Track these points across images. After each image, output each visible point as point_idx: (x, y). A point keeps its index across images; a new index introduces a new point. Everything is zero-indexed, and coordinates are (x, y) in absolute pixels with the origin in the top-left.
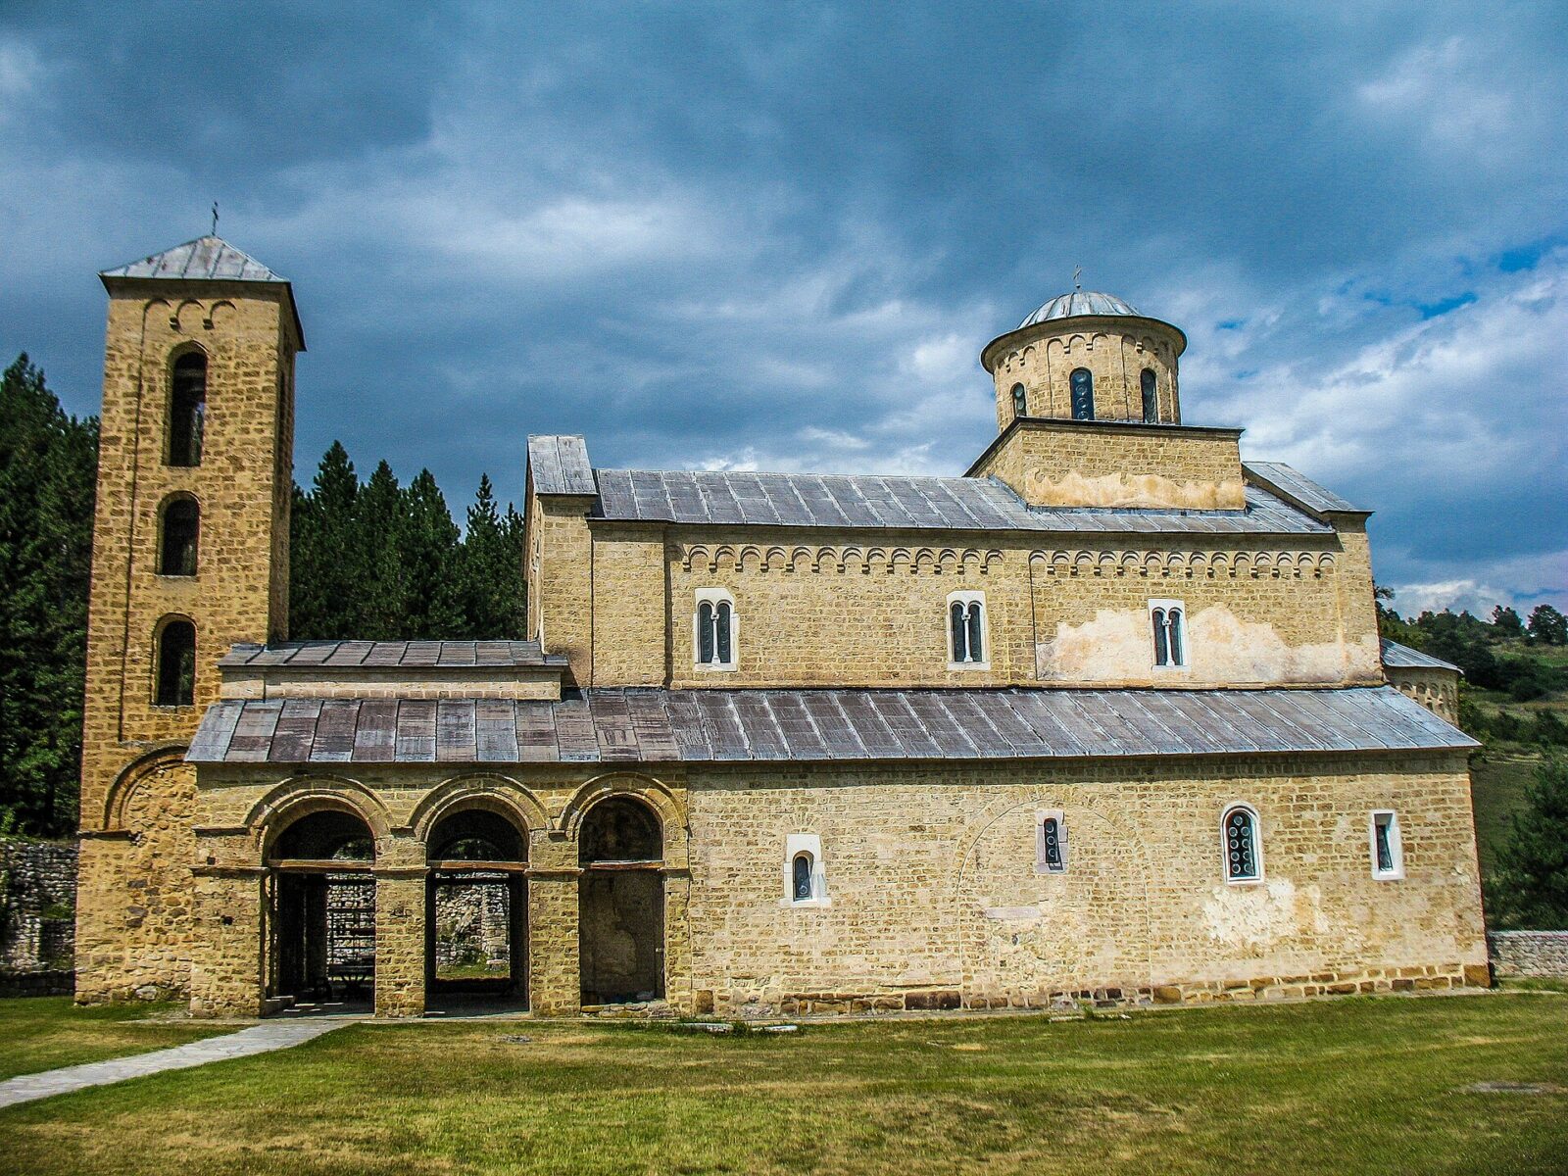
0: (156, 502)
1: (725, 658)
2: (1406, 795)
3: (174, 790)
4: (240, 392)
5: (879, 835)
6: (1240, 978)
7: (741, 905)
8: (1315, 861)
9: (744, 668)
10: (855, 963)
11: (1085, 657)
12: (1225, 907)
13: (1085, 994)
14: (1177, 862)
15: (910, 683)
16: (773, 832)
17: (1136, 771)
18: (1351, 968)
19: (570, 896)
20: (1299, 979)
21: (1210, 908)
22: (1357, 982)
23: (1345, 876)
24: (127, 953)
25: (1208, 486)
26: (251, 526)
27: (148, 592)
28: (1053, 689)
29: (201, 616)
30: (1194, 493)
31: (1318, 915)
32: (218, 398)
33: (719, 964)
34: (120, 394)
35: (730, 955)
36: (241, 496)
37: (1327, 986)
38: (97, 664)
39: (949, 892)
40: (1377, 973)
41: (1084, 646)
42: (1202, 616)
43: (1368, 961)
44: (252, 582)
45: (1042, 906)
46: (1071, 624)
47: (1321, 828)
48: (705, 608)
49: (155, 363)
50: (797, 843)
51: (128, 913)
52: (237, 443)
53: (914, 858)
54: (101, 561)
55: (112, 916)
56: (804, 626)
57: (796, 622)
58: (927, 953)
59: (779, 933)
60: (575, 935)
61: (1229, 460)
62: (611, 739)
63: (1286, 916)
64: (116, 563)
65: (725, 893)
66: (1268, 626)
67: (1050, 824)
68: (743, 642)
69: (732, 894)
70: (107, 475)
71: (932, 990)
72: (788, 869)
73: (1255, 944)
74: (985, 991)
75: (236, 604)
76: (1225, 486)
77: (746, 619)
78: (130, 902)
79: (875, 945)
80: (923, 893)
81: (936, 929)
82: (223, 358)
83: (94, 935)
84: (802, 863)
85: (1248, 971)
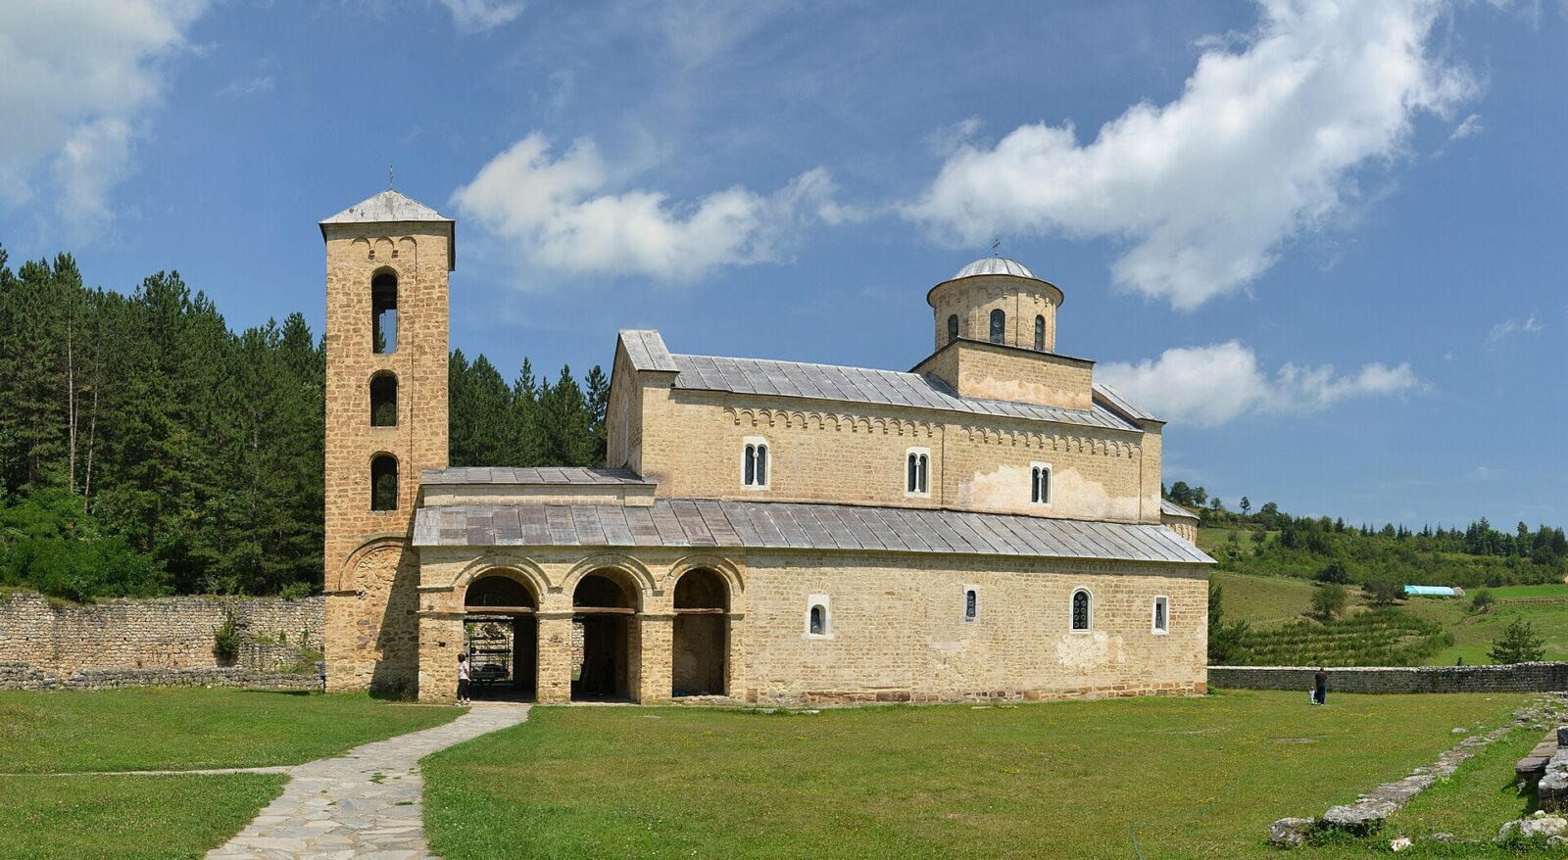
0: (366, 378)
1: (761, 482)
2: (1175, 588)
3: (385, 564)
4: (422, 301)
5: (866, 597)
6: (1073, 687)
7: (777, 637)
8: (1121, 622)
9: (773, 489)
10: (847, 674)
11: (991, 494)
12: (1069, 646)
13: (985, 694)
14: (1043, 620)
15: (879, 503)
16: (800, 592)
17: (1024, 565)
18: (1134, 683)
19: (667, 630)
20: (1106, 688)
21: (1060, 646)
22: (1137, 690)
23: (1137, 631)
24: (357, 664)
25: (1071, 395)
26: (433, 392)
27: (363, 438)
28: (968, 512)
29: (401, 454)
30: (1062, 398)
31: (1120, 652)
32: (407, 305)
33: (761, 673)
34: (337, 306)
35: (769, 667)
36: (425, 372)
37: (1120, 692)
38: (332, 486)
39: (907, 632)
40: (1149, 686)
41: (989, 487)
42: (1062, 474)
43: (1144, 679)
44: (434, 429)
45: (963, 642)
46: (983, 473)
47: (1126, 604)
48: (750, 449)
49: (361, 283)
50: (815, 600)
51: (357, 640)
52: (421, 336)
53: (887, 611)
54: (331, 419)
55: (348, 642)
56: (814, 464)
57: (809, 461)
58: (891, 669)
59: (801, 655)
60: (669, 654)
61: (1085, 380)
62: (694, 532)
63: (1102, 653)
64: (341, 420)
65: (768, 629)
66: (1100, 484)
67: (972, 593)
68: (774, 472)
69: (772, 630)
70: (333, 361)
71: (892, 690)
72: (808, 615)
73: (1084, 668)
74: (925, 691)
75: (425, 444)
76: (1081, 395)
77: (776, 458)
78: (358, 634)
79: (859, 663)
80: (891, 633)
81: (897, 654)
82: (408, 277)
83: (337, 653)
84: (817, 612)
85: (1078, 683)
